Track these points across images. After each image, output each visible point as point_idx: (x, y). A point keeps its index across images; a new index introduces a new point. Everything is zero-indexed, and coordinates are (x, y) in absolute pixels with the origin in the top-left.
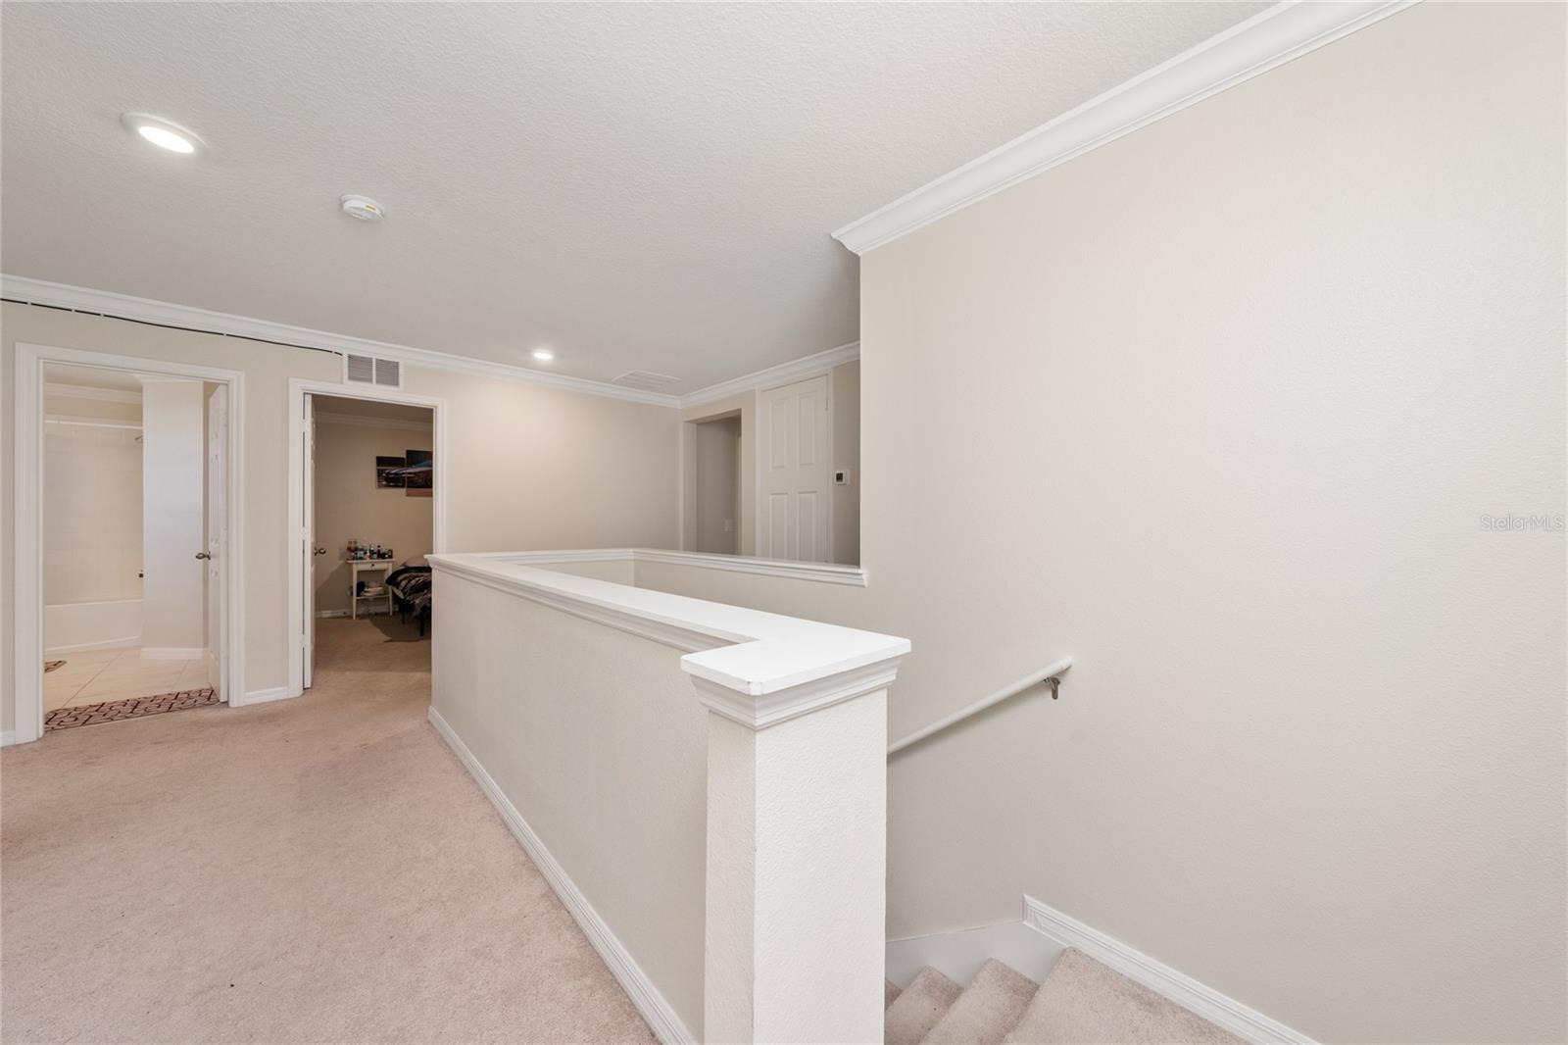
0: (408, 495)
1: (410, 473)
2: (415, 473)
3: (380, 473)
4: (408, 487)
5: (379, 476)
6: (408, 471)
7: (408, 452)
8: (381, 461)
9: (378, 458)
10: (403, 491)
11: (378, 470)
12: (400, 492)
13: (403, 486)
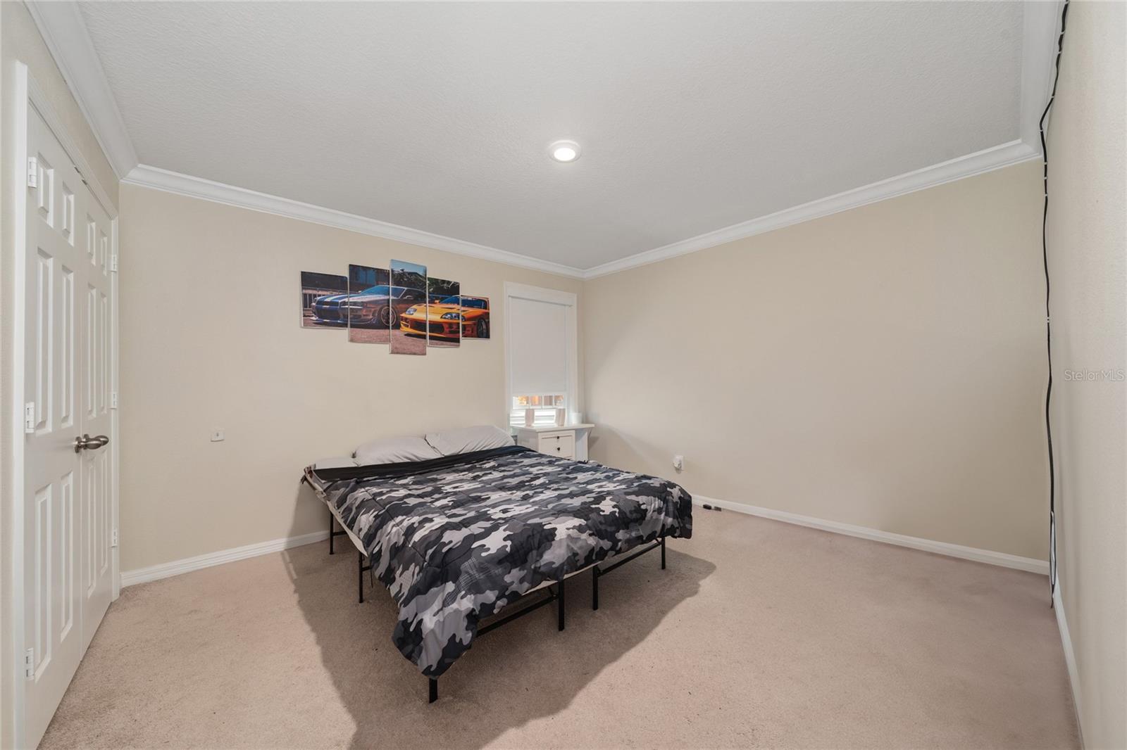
0: (352, 340)
1: (355, 304)
2: (363, 304)
3: (307, 301)
4: (352, 326)
5: (305, 306)
6: (351, 300)
7: (353, 268)
8: (309, 280)
9: (303, 274)
10: (344, 333)
11: (305, 295)
12: (341, 335)
13: (344, 325)
